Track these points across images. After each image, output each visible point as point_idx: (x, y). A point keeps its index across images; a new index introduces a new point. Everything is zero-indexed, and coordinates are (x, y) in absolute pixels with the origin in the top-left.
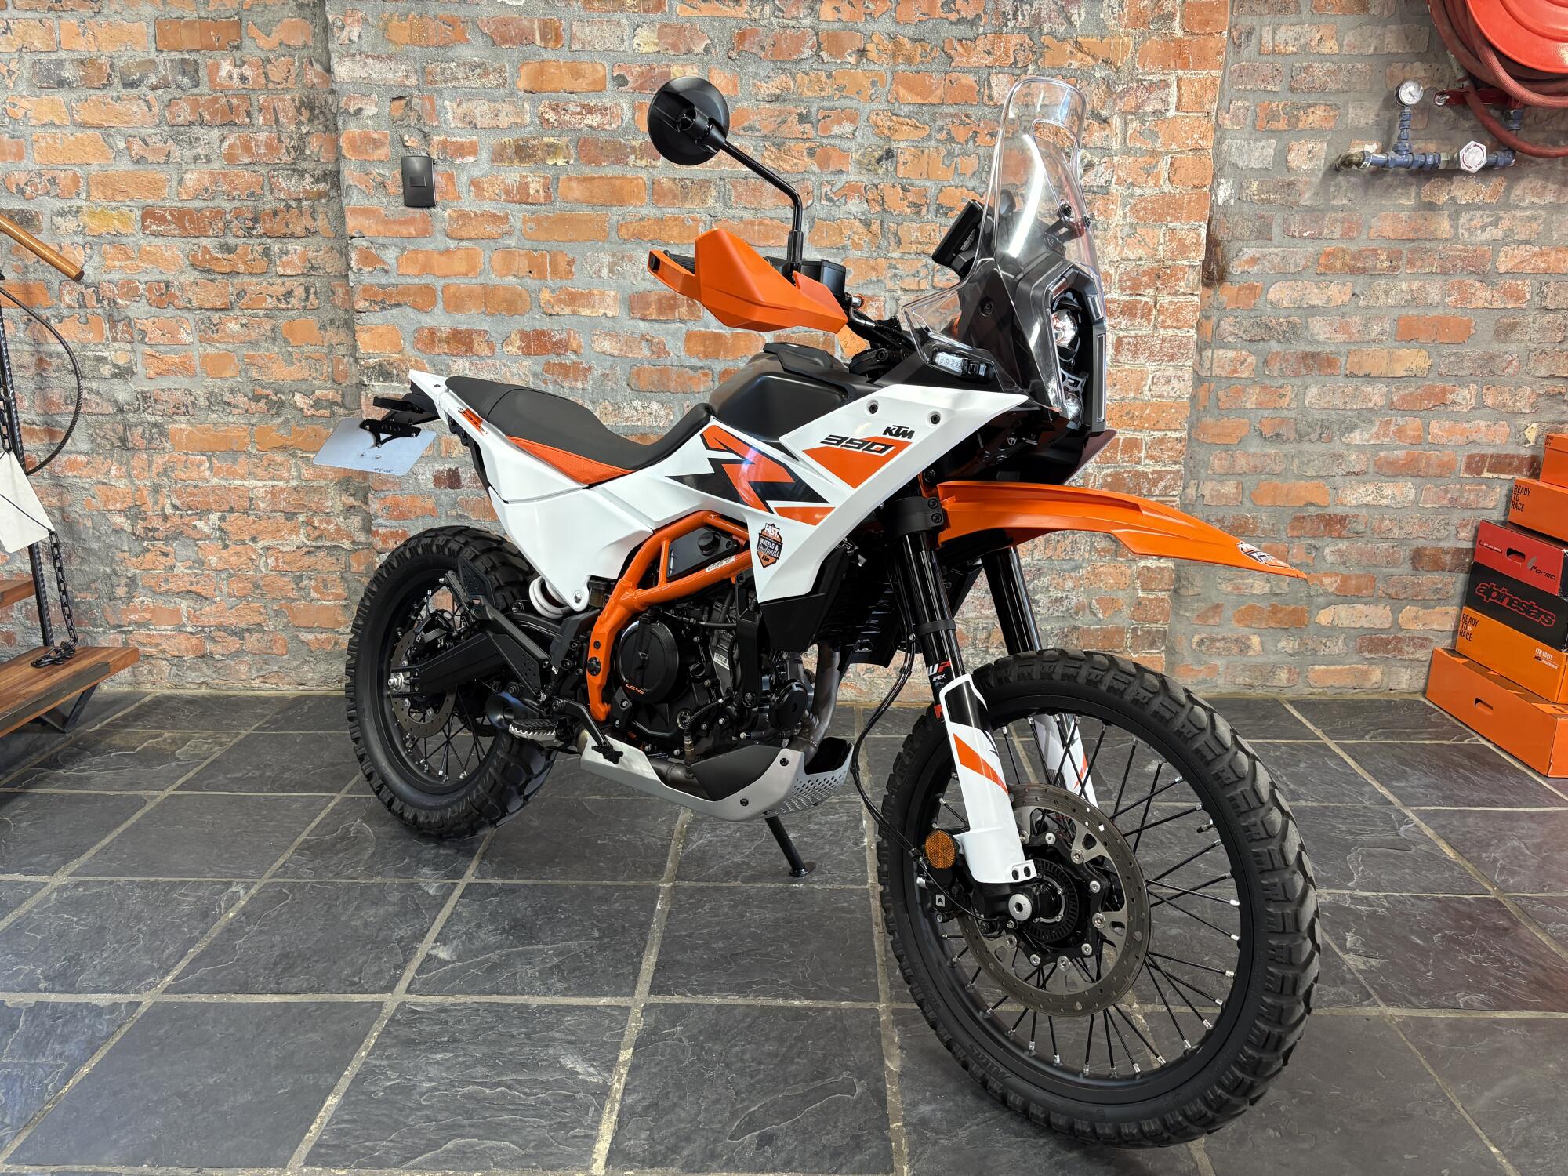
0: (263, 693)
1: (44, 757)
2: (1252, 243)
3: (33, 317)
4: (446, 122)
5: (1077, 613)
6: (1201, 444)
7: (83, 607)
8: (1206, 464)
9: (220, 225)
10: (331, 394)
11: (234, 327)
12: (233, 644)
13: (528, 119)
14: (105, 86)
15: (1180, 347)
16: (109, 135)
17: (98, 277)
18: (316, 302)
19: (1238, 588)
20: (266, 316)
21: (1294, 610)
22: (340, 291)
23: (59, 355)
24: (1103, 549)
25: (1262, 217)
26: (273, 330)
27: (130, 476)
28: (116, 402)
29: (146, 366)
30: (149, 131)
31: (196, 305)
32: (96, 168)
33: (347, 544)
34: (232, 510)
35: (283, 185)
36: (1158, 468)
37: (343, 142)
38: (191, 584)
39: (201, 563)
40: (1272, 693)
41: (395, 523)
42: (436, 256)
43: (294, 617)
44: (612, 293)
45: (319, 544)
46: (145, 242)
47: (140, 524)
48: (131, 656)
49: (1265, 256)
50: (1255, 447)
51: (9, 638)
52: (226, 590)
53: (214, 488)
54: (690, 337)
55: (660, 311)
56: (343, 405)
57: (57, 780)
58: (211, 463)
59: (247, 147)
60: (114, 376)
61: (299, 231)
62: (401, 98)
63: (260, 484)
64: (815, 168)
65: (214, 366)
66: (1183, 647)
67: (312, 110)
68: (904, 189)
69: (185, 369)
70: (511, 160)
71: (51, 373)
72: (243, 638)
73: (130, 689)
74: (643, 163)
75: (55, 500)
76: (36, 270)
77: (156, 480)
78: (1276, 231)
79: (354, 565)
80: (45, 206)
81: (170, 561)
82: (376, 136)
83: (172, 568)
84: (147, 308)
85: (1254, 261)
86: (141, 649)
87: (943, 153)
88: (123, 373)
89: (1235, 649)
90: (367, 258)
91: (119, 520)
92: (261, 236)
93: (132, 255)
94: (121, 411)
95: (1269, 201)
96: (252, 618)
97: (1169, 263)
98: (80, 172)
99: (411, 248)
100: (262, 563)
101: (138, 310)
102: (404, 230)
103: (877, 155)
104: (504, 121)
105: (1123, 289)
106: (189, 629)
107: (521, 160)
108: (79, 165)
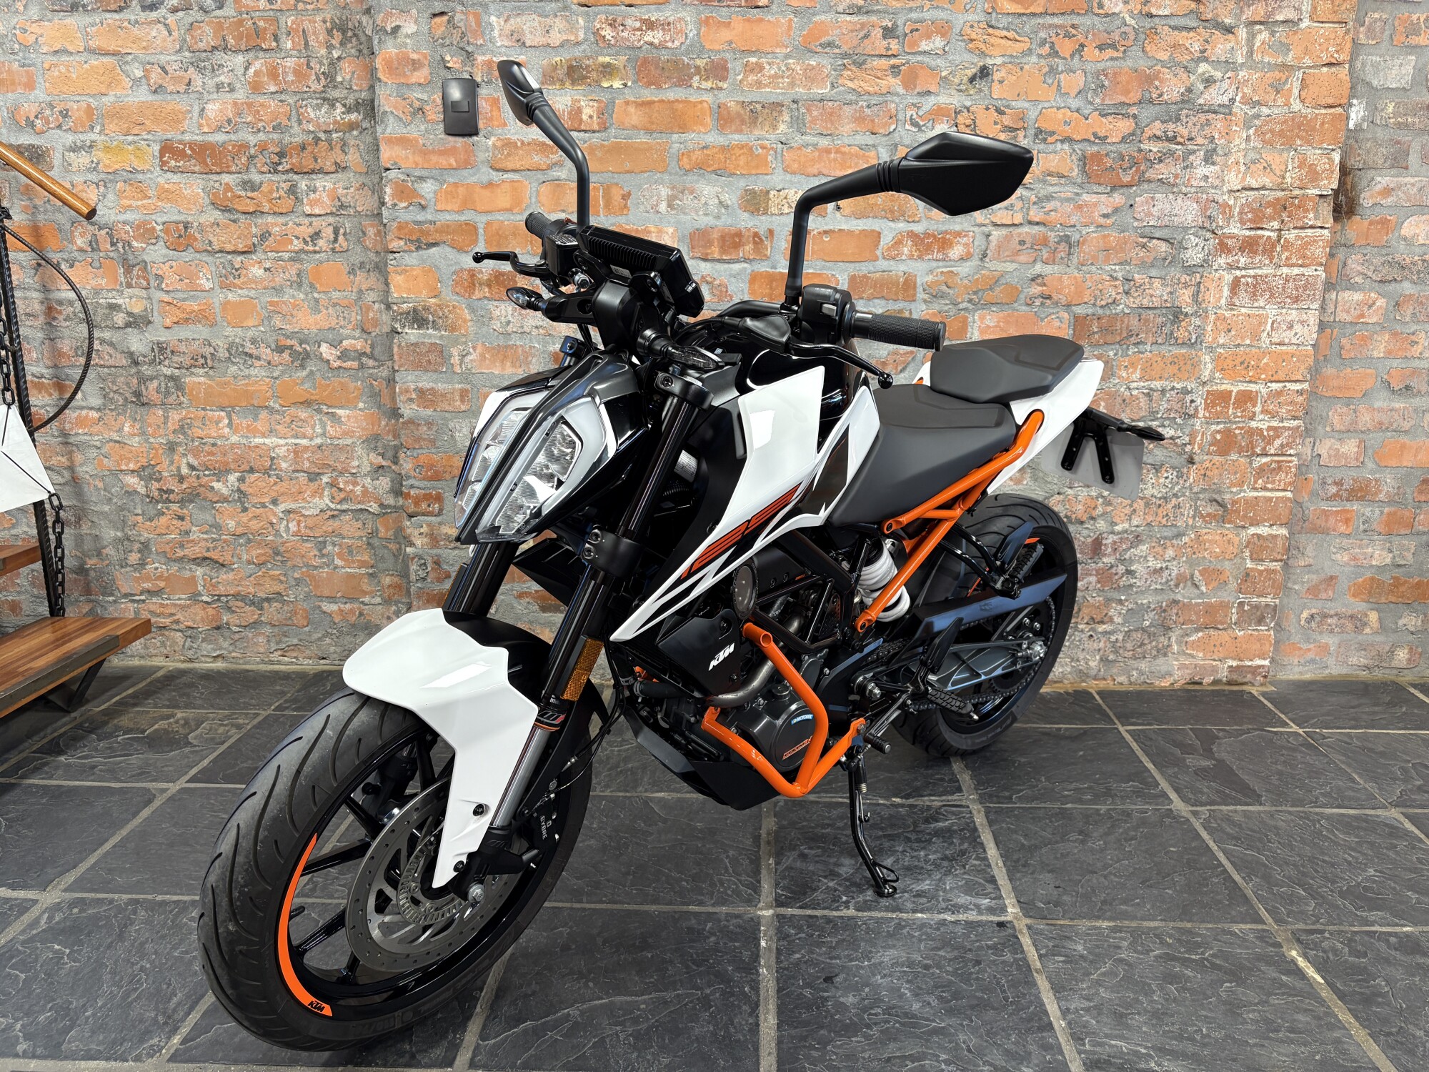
0: (283, 667)
1: (46, 740)
2: (1384, 171)
3: (43, 261)
4: (492, 40)
5: (1177, 586)
6: (1322, 397)
7: (92, 574)
8: (1324, 420)
9: (244, 160)
10: (359, 345)
11: (257, 272)
12: (250, 614)
13: (581, 35)
14: (121, 9)
15: (1305, 287)
16: (127, 63)
17: (113, 218)
18: (345, 244)
19: (1355, 559)
20: (291, 259)
21: (1417, 584)
22: (371, 231)
23: (71, 303)
24: (1209, 515)
25: (1398, 143)
26: (298, 275)
27: (144, 433)
28: (131, 354)
29: (163, 314)
30: (168, 58)
31: (216, 248)
32: (112, 99)
33: (374, 507)
34: (252, 470)
35: (312, 115)
36: (1275, 424)
37: (378, 63)
38: (208, 550)
39: (217, 527)
40: (1389, 675)
41: (428, 484)
42: (477, 189)
43: (317, 587)
44: (671, 230)
45: (345, 507)
46: (164, 179)
47: (156, 485)
48: (144, 628)
49: (1399, 187)
50: (1381, 401)
51: (15, 607)
52: (245, 557)
53: (233, 446)
54: (754, 278)
55: (723, 250)
56: (372, 357)
57: (57, 768)
58: (230, 420)
59: (273, 74)
60: (128, 325)
61: (329, 166)
62: (442, 14)
63: (282, 442)
64: (901, 91)
65: (237, 313)
66: (1291, 624)
67: (344, 32)
68: (1000, 112)
69: (202, 317)
70: (562, 82)
71: (61, 322)
72: (262, 609)
73: (142, 662)
74: (709, 85)
75: (64, 460)
76: (46, 211)
77: (172, 437)
78: (1414, 159)
79: (382, 532)
80: (56, 142)
81: (185, 525)
82: (415, 56)
83: (187, 533)
84: (165, 251)
85: (1387, 191)
86: (153, 620)
87: (1047, 69)
88: (138, 322)
89: (1349, 626)
90: (404, 192)
91: (132, 481)
92: (287, 172)
93: (150, 193)
94: (136, 363)
95: (1407, 126)
96: (271, 587)
97: (1297, 192)
98: (94, 103)
99: (451, 180)
100: (282, 529)
101: (156, 254)
102: (443, 162)
103: (970, 73)
104: (556, 38)
105: (1242, 222)
106: (205, 598)
107: (573, 83)
108: (93, 96)
